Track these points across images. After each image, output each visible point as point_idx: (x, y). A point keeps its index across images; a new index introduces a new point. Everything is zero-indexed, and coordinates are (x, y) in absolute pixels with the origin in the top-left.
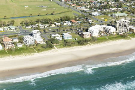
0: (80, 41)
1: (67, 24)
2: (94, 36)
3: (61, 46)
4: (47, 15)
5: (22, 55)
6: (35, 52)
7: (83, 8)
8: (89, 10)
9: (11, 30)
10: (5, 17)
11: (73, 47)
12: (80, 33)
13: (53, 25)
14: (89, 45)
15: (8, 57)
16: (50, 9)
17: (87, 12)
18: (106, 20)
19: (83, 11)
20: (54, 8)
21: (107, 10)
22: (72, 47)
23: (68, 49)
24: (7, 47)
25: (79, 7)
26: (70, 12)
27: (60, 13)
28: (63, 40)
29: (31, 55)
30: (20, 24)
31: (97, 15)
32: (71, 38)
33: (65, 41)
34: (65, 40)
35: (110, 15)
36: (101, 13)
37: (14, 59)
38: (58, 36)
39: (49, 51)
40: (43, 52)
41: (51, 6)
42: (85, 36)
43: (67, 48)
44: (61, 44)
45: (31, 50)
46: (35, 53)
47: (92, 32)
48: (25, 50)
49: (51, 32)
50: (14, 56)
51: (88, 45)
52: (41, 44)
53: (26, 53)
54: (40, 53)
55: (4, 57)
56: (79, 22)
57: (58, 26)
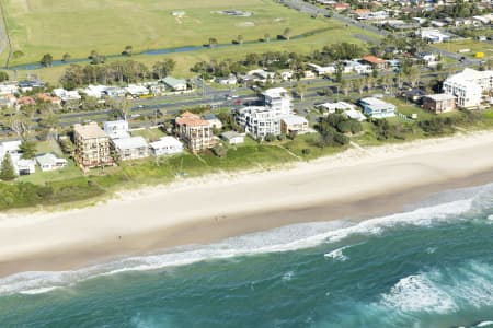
0: (427, 123)
1: (354, 70)
2: (467, 105)
3: (368, 139)
4: (262, 41)
5: (255, 169)
6: (295, 159)
7: (380, 17)
8: (401, 22)
9: (173, 90)
10: (128, 51)
11: (413, 143)
12: (415, 98)
13: (309, 74)
14: (464, 137)
15: (215, 175)
16: (265, 21)
17: (398, 30)
18: (480, 55)
19: (385, 27)
20: (278, 20)
21: (467, 22)
22: (409, 141)
23: (399, 149)
24: (198, 145)
25: (363, 14)
26: (338, 31)
27: (305, 35)
28: (368, 121)
29: (288, 168)
30: (192, 70)
31: (441, 40)
32: (393, 115)
33: (376, 123)
34: (378, 120)
35: (483, 39)
36: (450, 31)
37: (235, 181)
38: (348, 109)
39: (338, 155)
40: (320, 159)
41: (261, 11)
42: (438, 106)
43: (395, 146)
44: (367, 133)
45: (277, 153)
46: (298, 163)
47: (458, 93)
48: (257, 153)
49: (315, 95)
50: (232, 173)
51: (459, 134)
52: (303, 133)
53: (266, 164)
54: (311, 161)
55: (201, 175)
56: (393, 62)
57: (326, 77)
